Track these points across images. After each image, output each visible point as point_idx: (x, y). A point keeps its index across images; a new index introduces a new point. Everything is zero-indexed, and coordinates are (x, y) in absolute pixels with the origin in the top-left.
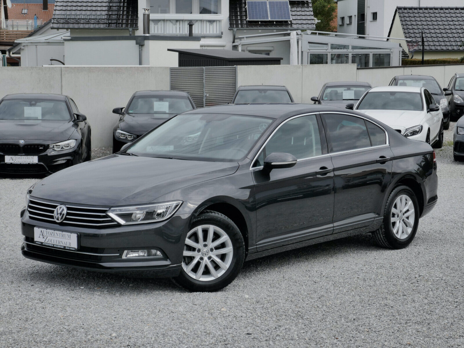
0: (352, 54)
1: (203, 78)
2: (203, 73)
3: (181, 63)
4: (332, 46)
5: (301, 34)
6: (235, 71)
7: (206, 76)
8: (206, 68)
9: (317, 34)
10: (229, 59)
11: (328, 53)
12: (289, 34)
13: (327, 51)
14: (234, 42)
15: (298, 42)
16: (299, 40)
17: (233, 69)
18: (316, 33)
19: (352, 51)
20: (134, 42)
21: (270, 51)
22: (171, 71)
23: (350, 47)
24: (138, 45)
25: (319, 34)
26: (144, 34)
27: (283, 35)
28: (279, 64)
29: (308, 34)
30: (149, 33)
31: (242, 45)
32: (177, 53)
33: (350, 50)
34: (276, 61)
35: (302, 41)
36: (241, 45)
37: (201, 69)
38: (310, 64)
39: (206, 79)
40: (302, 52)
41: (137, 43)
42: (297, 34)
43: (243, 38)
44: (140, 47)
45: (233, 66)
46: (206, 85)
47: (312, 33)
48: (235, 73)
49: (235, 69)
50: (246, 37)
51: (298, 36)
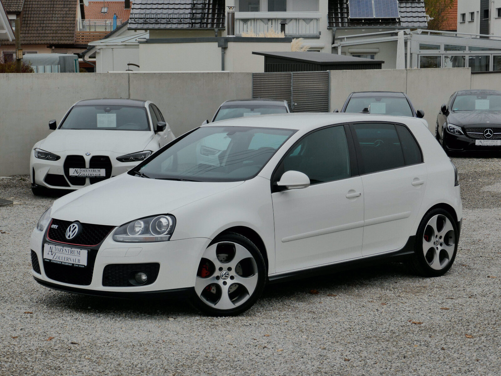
0: (469, 57)
1: (290, 85)
2: (291, 79)
3: (267, 69)
4: (446, 47)
5: (410, 34)
6: (328, 77)
7: (294, 82)
8: (294, 73)
9: (429, 33)
10: (322, 63)
11: (442, 55)
12: (396, 34)
13: (439, 53)
14: (333, 43)
15: (406, 43)
16: (408, 40)
17: (326, 75)
18: (427, 33)
19: (469, 52)
20: (216, 44)
21: (375, 53)
22: (254, 78)
23: (467, 48)
24: (221, 48)
25: (431, 33)
26: (228, 35)
27: (390, 35)
28: (380, 68)
29: (418, 34)
30: (234, 35)
31: (342, 46)
32: (263, 57)
33: (467, 51)
34: (377, 65)
35: (411, 42)
36: (340, 47)
37: (288, 75)
38: (421, 67)
39: (293, 86)
40: (411, 54)
41: (219, 46)
42: (405, 34)
43: (344, 38)
44: (223, 49)
45: (325, 71)
46: (293, 93)
47: (423, 33)
48: (327, 80)
49: (328, 75)
50: (347, 38)
51: (406, 36)
